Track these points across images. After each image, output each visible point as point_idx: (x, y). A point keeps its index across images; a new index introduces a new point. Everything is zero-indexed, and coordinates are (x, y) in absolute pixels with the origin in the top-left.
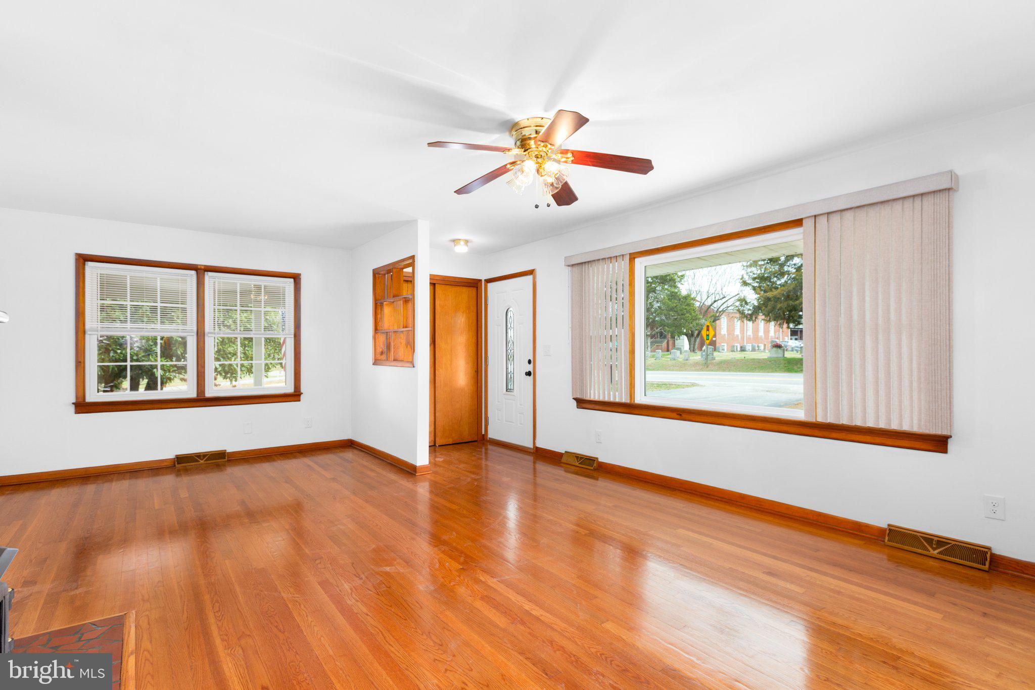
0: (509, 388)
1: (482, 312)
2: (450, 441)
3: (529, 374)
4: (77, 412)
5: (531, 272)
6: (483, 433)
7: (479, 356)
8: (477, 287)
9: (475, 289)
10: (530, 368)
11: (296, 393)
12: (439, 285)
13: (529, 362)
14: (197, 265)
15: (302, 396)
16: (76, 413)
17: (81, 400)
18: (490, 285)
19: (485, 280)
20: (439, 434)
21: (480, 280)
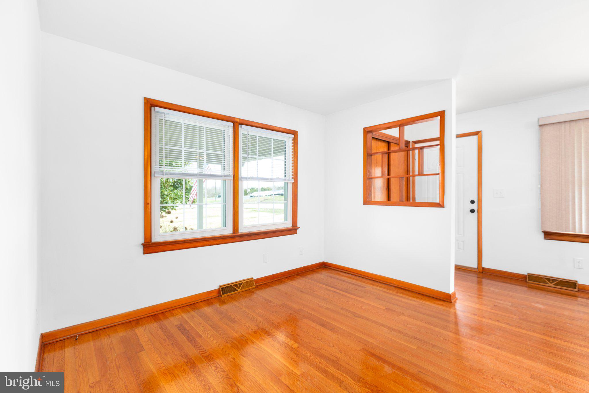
3: (472, 211)
4: (146, 252)
5: (476, 133)
10: (474, 206)
13: (472, 202)
14: (235, 118)
15: (298, 230)
16: (144, 254)
17: (148, 240)
19: (414, 141)
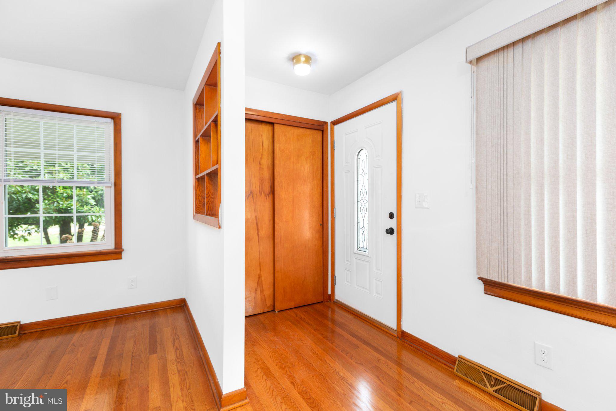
0: (362, 246)
1: (328, 158)
2: (292, 305)
3: (390, 231)
5: (395, 98)
6: (330, 293)
7: (325, 207)
8: (322, 131)
9: (320, 133)
10: (392, 223)
11: (117, 250)
12: (278, 125)
13: (391, 216)
15: (124, 254)
18: (337, 127)
19: (332, 122)
20: (279, 297)
21: (326, 123)
